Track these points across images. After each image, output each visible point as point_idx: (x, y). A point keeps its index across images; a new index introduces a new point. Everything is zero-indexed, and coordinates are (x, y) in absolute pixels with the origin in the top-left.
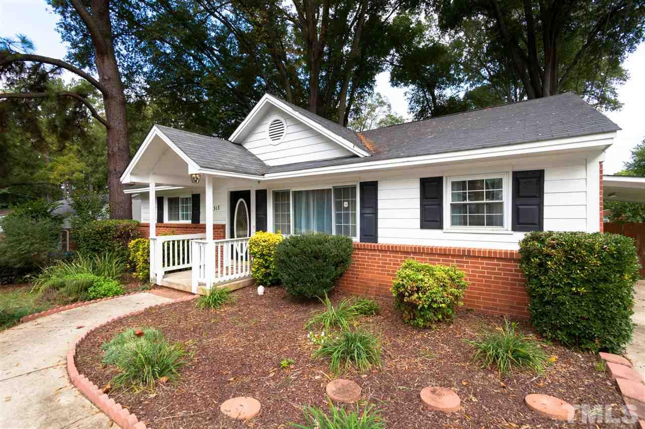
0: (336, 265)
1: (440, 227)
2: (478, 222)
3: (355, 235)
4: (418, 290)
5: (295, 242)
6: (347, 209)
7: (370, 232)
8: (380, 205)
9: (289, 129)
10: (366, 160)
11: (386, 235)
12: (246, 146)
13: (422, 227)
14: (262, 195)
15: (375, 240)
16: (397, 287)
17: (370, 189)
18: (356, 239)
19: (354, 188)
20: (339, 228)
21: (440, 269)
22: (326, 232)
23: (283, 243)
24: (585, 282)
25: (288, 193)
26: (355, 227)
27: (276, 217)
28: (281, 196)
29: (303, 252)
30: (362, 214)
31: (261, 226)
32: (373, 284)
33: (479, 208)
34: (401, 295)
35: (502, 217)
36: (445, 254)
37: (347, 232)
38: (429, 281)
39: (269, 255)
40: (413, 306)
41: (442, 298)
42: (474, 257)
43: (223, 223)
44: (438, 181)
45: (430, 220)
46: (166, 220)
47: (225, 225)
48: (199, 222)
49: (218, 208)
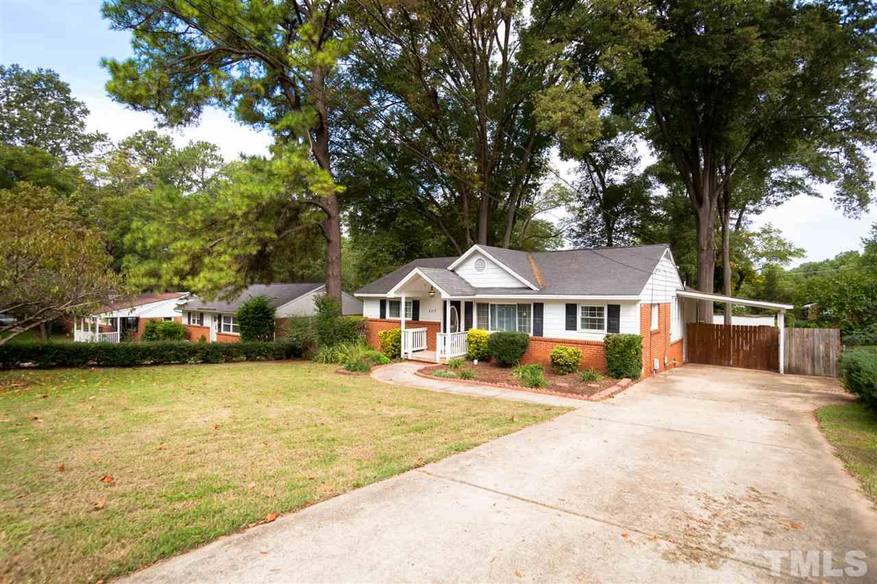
0: (522, 347)
1: (576, 330)
2: (593, 327)
3: (530, 332)
4: (561, 357)
5: (500, 335)
6: (525, 317)
7: (539, 330)
8: (545, 316)
9: (488, 266)
10: (538, 293)
11: (548, 333)
12: (457, 272)
13: (567, 329)
14: (469, 305)
15: (542, 335)
16: (552, 356)
17: (539, 307)
18: (531, 335)
19: (530, 305)
20: (520, 328)
21: (571, 349)
22: (512, 329)
23: (491, 335)
24: (618, 353)
25: (488, 304)
26: (530, 328)
27: (479, 319)
28: (483, 306)
29: (505, 340)
30: (534, 320)
31: (468, 325)
32: (540, 359)
33: (594, 321)
34: (553, 360)
35: (603, 326)
36: (576, 343)
37: (525, 331)
38: (565, 353)
39: (481, 342)
40: (557, 364)
41: (571, 361)
42: (590, 344)
43: (439, 321)
44: (575, 306)
45: (571, 325)
46: (388, 317)
47: (440, 323)
48: (418, 319)
49: (435, 311)
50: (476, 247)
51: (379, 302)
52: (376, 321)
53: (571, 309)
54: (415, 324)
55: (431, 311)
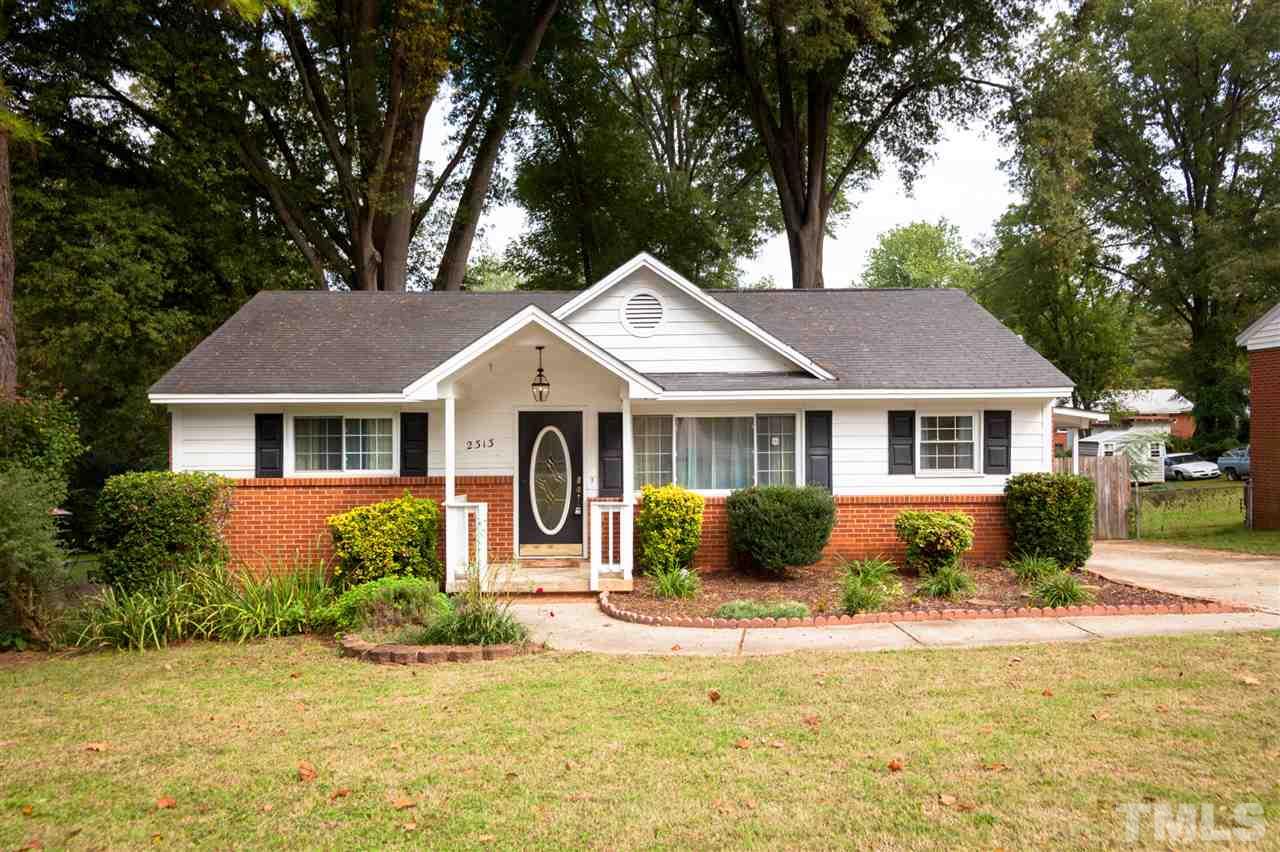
1: (912, 471)
2: (946, 464)
6: (778, 447)
7: (820, 480)
8: (835, 442)
9: (673, 314)
10: (838, 386)
11: (844, 484)
13: (891, 472)
14: (611, 422)
17: (820, 422)
25: (669, 419)
30: (808, 456)
31: (611, 478)
33: (948, 448)
35: (974, 459)
43: (507, 473)
44: (911, 415)
45: (900, 463)
46: (290, 469)
47: (512, 478)
48: (424, 472)
49: (488, 443)
50: (642, 259)
51: (252, 423)
52: (244, 485)
53: (901, 422)
54: (415, 486)
55: (475, 445)
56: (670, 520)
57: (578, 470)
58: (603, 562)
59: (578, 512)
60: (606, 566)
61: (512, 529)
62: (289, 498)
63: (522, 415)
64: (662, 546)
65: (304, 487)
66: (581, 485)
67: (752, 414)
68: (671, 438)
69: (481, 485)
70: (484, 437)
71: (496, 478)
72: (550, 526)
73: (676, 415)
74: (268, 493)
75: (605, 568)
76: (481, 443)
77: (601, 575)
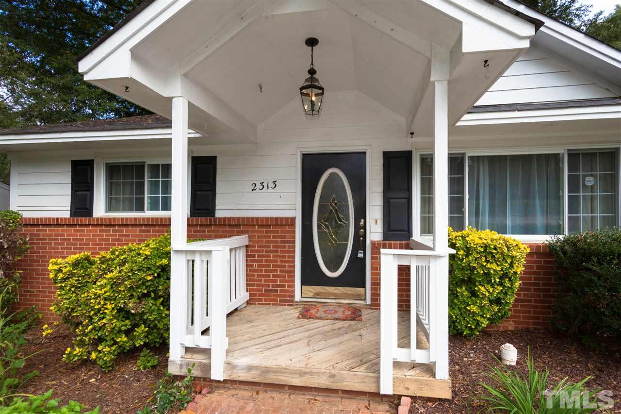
46: (100, 210)
47: (293, 220)
48: (212, 213)
49: (271, 185)
51: (69, 169)
52: (57, 223)
54: (201, 225)
55: (259, 186)
56: (487, 275)
57: (361, 212)
58: (400, 346)
59: (360, 255)
60: (404, 351)
61: (293, 271)
62: (94, 235)
63: (305, 156)
64: (474, 309)
65: (106, 225)
66: (364, 227)
67: (561, 150)
68: (463, 178)
69: (262, 226)
70: (268, 178)
71: (277, 219)
72: (333, 269)
73: (469, 153)
74: (78, 231)
75: (403, 355)
76: (265, 185)
77: (397, 365)
